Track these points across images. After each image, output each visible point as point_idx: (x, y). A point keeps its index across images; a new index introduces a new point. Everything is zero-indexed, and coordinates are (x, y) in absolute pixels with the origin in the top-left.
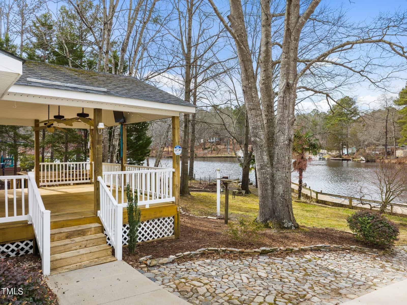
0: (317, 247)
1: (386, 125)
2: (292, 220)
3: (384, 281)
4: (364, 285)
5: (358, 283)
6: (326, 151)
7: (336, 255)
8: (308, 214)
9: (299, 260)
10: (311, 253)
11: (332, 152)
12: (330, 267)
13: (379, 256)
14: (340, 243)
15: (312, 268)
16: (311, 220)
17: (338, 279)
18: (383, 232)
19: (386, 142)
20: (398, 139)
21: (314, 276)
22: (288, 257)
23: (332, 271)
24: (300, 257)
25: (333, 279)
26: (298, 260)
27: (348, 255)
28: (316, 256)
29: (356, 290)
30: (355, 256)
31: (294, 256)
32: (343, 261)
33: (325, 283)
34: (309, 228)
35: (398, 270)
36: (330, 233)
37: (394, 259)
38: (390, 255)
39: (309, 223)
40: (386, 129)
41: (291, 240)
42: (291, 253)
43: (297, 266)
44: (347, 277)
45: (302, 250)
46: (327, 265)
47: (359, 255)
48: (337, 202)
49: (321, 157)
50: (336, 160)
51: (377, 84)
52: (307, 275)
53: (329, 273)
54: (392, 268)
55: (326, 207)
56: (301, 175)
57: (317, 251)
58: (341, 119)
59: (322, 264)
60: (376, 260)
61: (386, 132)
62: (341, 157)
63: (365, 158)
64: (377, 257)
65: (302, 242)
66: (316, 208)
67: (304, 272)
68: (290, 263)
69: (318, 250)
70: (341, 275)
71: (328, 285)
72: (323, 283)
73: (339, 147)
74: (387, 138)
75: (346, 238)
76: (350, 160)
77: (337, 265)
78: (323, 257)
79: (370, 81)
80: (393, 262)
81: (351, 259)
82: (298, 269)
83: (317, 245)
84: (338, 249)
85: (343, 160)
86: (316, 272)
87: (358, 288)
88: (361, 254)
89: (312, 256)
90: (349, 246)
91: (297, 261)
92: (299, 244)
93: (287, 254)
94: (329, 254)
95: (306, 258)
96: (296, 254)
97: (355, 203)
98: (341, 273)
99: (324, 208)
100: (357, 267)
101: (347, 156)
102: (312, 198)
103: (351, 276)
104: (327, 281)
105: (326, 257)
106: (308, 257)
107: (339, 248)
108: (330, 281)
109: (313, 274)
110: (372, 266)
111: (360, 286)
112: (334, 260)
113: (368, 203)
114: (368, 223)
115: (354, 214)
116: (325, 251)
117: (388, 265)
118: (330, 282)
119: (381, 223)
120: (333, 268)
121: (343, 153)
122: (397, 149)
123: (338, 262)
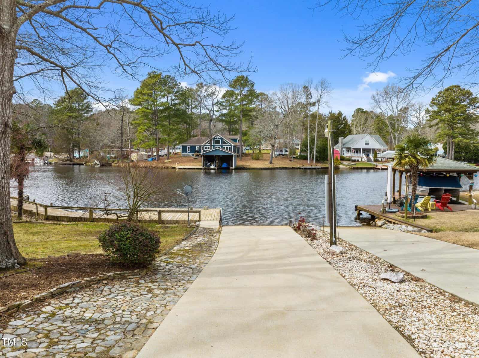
0: (62, 288)
1: (122, 125)
2: (14, 254)
3: (158, 312)
4: (138, 327)
5: (130, 327)
6: (52, 154)
7: (91, 293)
8: (35, 238)
9: (35, 320)
10: (52, 301)
11: (60, 155)
12: (87, 315)
13: (142, 277)
14: (92, 274)
15: (60, 327)
16: (41, 246)
17: (102, 332)
18: (145, 247)
19: (122, 144)
20: (133, 141)
21: (65, 341)
22: (13, 322)
23: (90, 321)
24: (35, 314)
25: (95, 335)
26: (32, 320)
27: (107, 287)
28: (61, 305)
29: (131, 341)
30: (116, 286)
31: (23, 315)
32: (101, 299)
33: (86, 347)
34: (42, 260)
35: (166, 289)
36: (76, 261)
37: (158, 276)
38: (152, 272)
39: (39, 251)
40: (122, 130)
41: (15, 287)
42: (18, 311)
43: (32, 332)
44: (114, 323)
45: (37, 300)
46: (82, 313)
47: (119, 283)
48: (73, 216)
49: (46, 162)
50: (65, 164)
51: (125, 67)
52: (52, 344)
53: (86, 326)
54: (160, 289)
55: (60, 224)
56: (21, 184)
57: (61, 295)
58: (71, 114)
59: (74, 315)
60: (140, 283)
61: (122, 133)
62: (71, 161)
63: (100, 162)
64: (140, 279)
65: (35, 286)
66: (46, 228)
67: (47, 340)
68: (19, 332)
69: (63, 293)
70: (106, 322)
71: (91, 350)
72: (83, 348)
73: (69, 149)
74: (122, 140)
75: (98, 264)
76: (83, 164)
77: (95, 308)
78: (72, 303)
79: (118, 61)
80: (158, 280)
81: (111, 293)
82: (35, 338)
83: (61, 286)
84: (92, 283)
85: (74, 164)
86: (67, 331)
87: (132, 336)
88: (122, 281)
89: (54, 306)
90: (106, 275)
91: (30, 323)
92: (30, 291)
93: (10, 316)
94: (80, 294)
95: (45, 313)
96: (27, 311)
97: (97, 214)
98: (104, 320)
99: (57, 226)
100: (121, 302)
101: (79, 160)
102: (38, 214)
103: (118, 319)
104: (87, 343)
105: (77, 301)
106: (48, 309)
107: (93, 281)
108: (91, 340)
109: (62, 338)
110: (139, 294)
111: (134, 331)
112: (89, 301)
113: (114, 212)
114: (127, 239)
115: (108, 229)
116: (74, 292)
117: (154, 286)
118: (92, 343)
119: (142, 236)
120: (90, 315)
121: (73, 156)
122: (132, 152)
123: (96, 303)
